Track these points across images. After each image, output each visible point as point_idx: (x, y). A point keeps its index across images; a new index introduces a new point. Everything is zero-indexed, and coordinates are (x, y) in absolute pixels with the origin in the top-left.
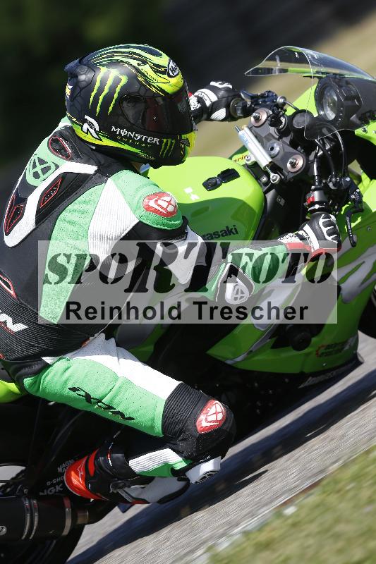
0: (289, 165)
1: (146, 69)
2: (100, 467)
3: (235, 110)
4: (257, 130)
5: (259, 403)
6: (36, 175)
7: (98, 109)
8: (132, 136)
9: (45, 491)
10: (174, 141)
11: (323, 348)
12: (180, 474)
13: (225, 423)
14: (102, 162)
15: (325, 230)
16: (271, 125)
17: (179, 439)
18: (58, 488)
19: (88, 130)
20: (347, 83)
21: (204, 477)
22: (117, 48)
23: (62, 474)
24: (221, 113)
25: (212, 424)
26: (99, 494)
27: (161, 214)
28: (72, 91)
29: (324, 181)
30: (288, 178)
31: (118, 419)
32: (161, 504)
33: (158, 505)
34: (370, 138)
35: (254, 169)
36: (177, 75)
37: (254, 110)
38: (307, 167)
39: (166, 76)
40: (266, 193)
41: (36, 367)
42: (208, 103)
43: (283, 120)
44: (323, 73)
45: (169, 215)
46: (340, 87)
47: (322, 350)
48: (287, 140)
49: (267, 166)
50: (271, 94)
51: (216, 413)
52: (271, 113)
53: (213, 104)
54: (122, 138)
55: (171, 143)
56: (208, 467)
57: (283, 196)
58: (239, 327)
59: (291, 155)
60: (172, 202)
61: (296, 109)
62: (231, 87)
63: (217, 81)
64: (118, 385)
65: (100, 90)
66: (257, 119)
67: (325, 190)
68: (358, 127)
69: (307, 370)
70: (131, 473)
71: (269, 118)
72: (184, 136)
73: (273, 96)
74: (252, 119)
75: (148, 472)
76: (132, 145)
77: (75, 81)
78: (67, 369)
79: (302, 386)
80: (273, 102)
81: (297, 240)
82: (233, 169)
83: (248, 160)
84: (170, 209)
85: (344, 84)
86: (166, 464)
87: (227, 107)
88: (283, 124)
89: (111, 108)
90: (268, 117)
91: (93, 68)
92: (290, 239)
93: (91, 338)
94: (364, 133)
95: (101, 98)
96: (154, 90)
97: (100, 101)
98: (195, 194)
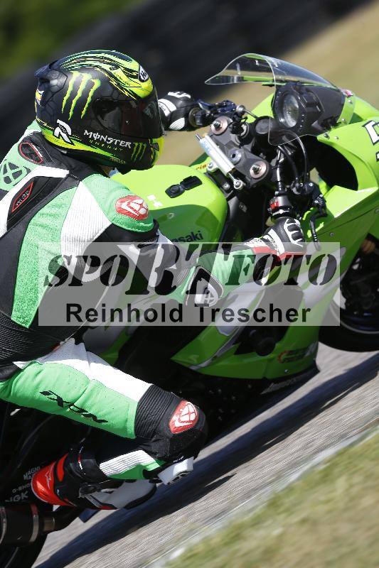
0: (252, 171)
1: (119, 73)
2: (71, 471)
3: (194, 119)
4: (218, 138)
5: (221, 410)
6: (7, 180)
7: (71, 113)
8: (105, 140)
9: (11, 498)
10: (145, 145)
11: (285, 354)
12: (151, 476)
13: (197, 423)
14: (73, 166)
15: (290, 234)
16: (233, 132)
17: (153, 439)
18: (24, 496)
19: (60, 135)
20: (308, 90)
21: (178, 478)
22: (87, 54)
23: (29, 481)
24: (180, 123)
25: (185, 424)
26: (67, 500)
27: (134, 216)
28: (44, 96)
29: (288, 186)
30: (252, 184)
31: (90, 422)
32: (128, 509)
33: (126, 510)
34: (332, 143)
35: (217, 177)
36: (147, 79)
37: (214, 119)
38: (271, 173)
39: (137, 80)
40: (228, 199)
41: (8, 372)
42: (167, 113)
43: (244, 127)
44: (281, 81)
45: (140, 218)
46: (301, 94)
47: (284, 356)
48: (248, 147)
49: (230, 172)
50: (229, 104)
51: (189, 413)
52: (231, 121)
53: (172, 113)
54: (95, 141)
55: (143, 147)
56: (182, 467)
57: (245, 203)
58: (206, 329)
59: (254, 161)
60: (144, 205)
61: (255, 117)
62: (189, 96)
63: (174, 91)
64: (89, 388)
65: (73, 94)
66: (218, 127)
67: (288, 194)
68: (320, 133)
69: (269, 376)
70: (102, 476)
71: (231, 126)
72: (155, 140)
73: (231, 105)
74: (213, 127)
75: (119, 475)
76: (104, 149)
77: (46, 86)
78: (39, 372)
79: (264, 392)
80: (232, 111)
81: (263, 244)
82: (195, 177)
83: (210, 167)
84: (142, 211)
85: (304, 91)
86: (139, 466)
87: (186, 116)
88: (245, 131)
89: (83, 112)
90: (229, 125)
91: (66, 72)
92: (255, 244)
93: (62, 343)
94: (326, 139)
95: (74, 102)
96: (126, 94)
97: (73, 105)
98: (159, 202)
